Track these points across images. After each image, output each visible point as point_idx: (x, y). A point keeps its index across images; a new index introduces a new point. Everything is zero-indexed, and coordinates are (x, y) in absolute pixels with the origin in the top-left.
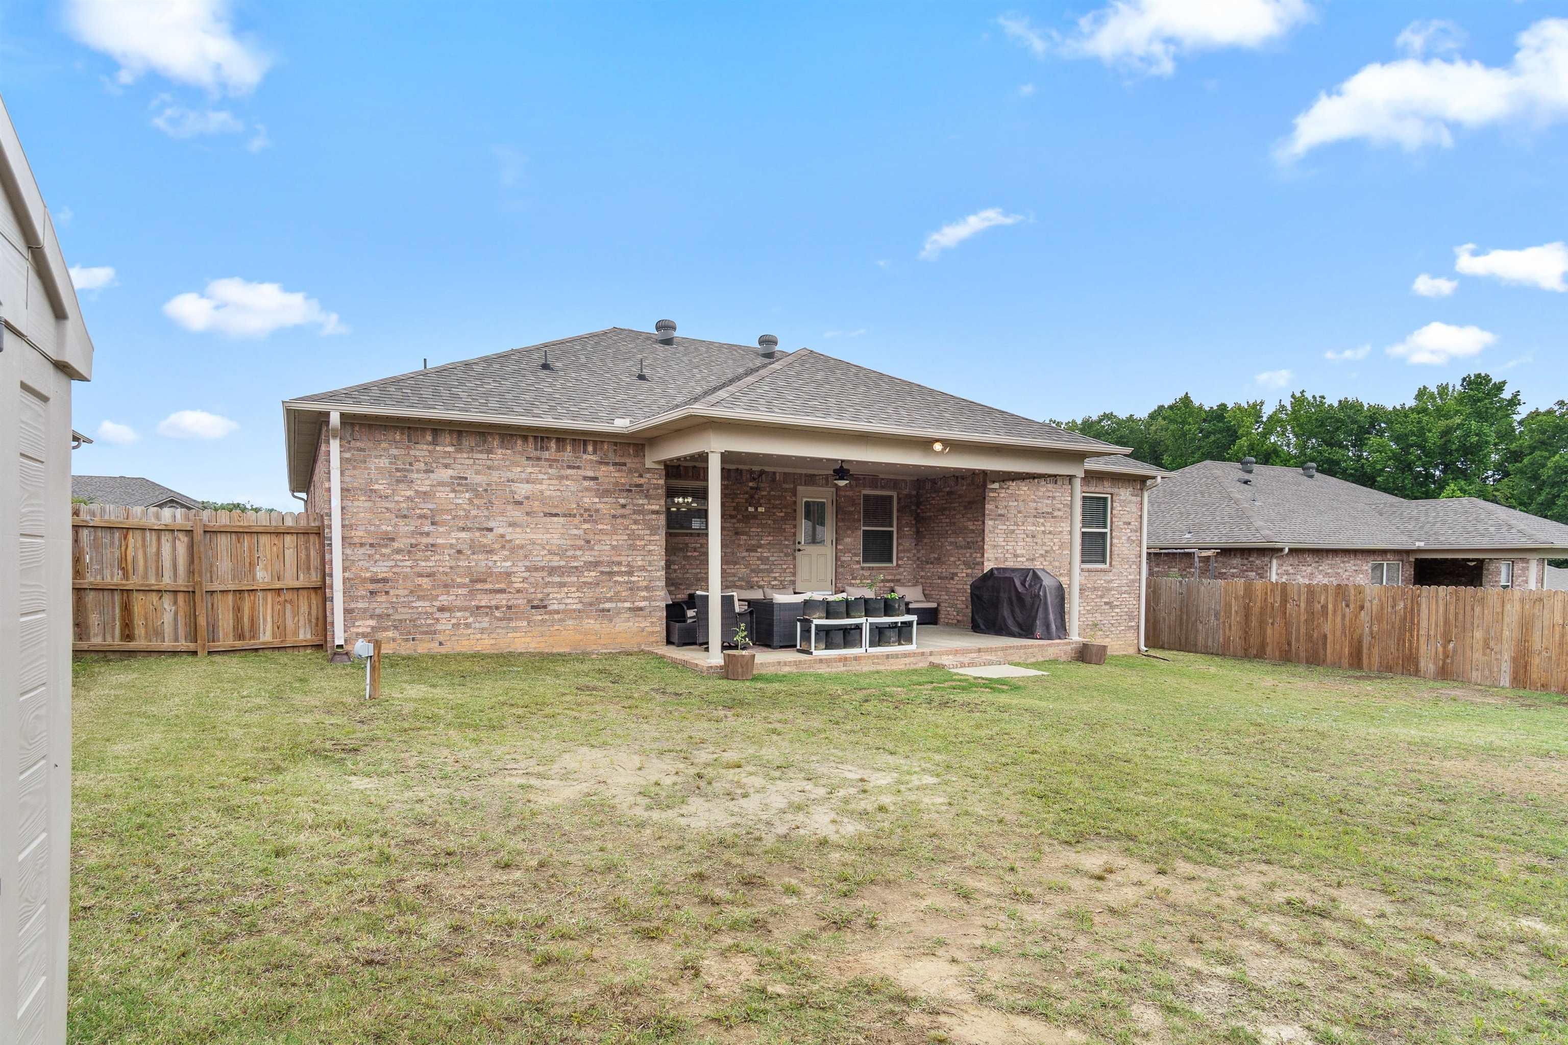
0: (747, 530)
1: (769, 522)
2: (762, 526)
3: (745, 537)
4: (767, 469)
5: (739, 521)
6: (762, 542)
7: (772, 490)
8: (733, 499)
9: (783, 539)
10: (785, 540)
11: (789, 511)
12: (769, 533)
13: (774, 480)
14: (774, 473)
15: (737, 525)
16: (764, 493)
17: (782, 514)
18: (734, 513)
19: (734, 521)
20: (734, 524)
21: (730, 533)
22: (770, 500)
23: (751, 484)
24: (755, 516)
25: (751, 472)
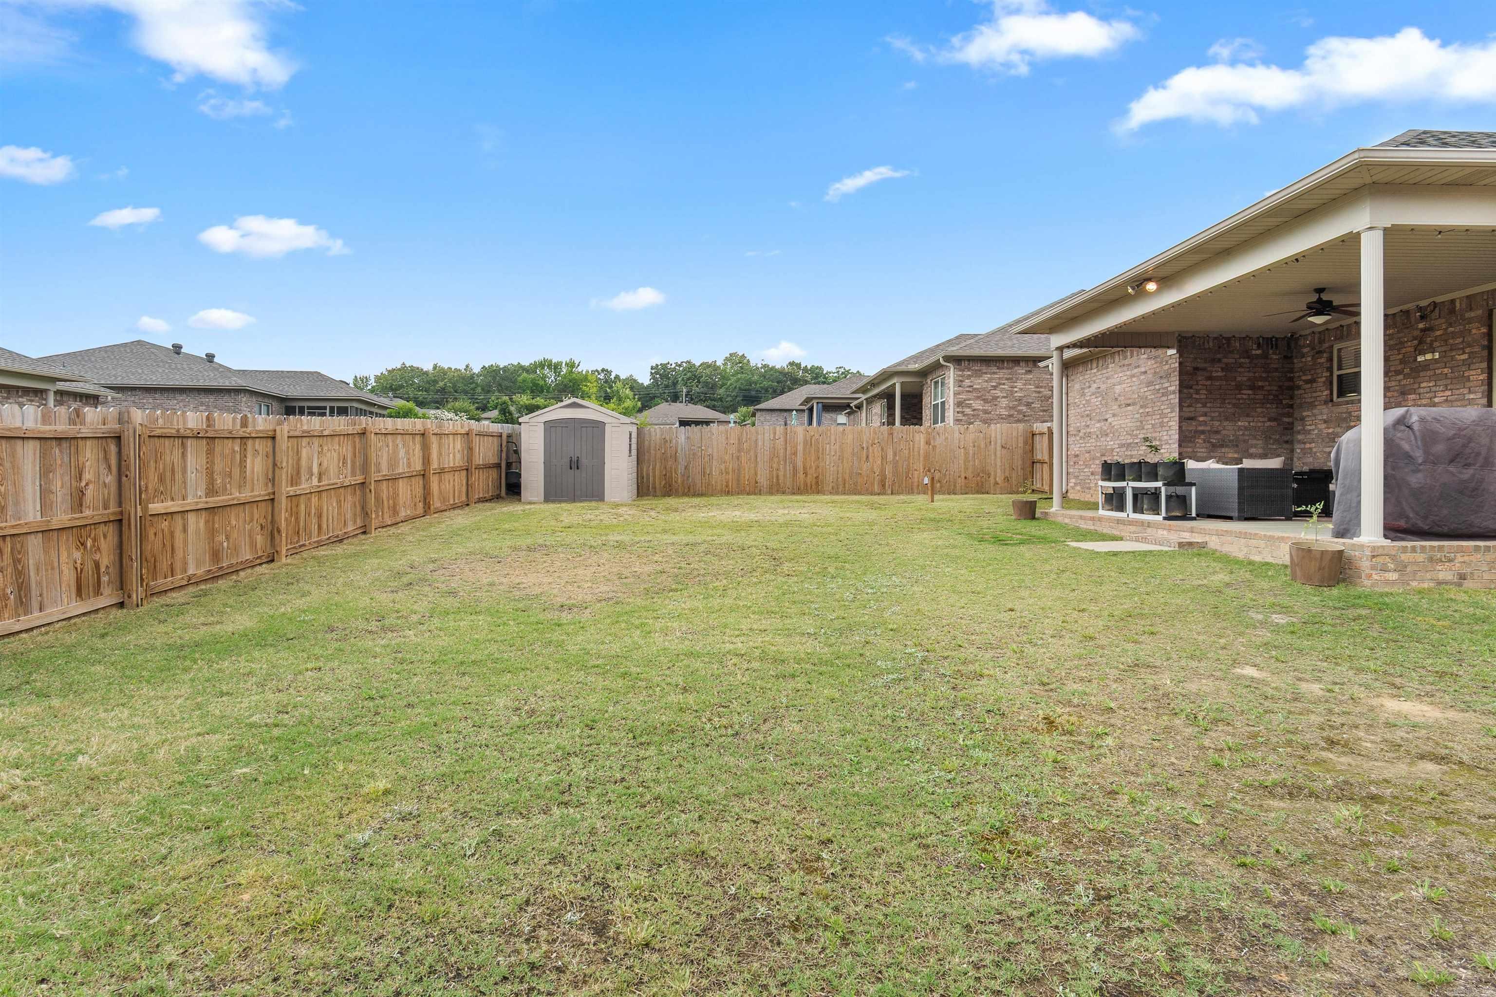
0: (1416, 386)
1: (1446, 370)
2: (1436, 378)
3: (1412, 397)
4: (1439, 299)
5: (1406, 377)
6: (1436, 400)
7: (1451, 325)
8: (1399, 350)
9: (1466, 391)
10: (1470, 392)
11: (1476, 349)
12: (1446, 386)
13: (1452, 311)
14: (1453, 301)
15: (1404, 382)
16: (1438, 333)
17: (1465, 356)
18: (1399, 367)
19: (1401, 377)
20: (1400, 381)
21: (1396, 394)
22: (1446, 341)
23: (1421, 326)
24: (1426, 366)
25: (1420, 309)
